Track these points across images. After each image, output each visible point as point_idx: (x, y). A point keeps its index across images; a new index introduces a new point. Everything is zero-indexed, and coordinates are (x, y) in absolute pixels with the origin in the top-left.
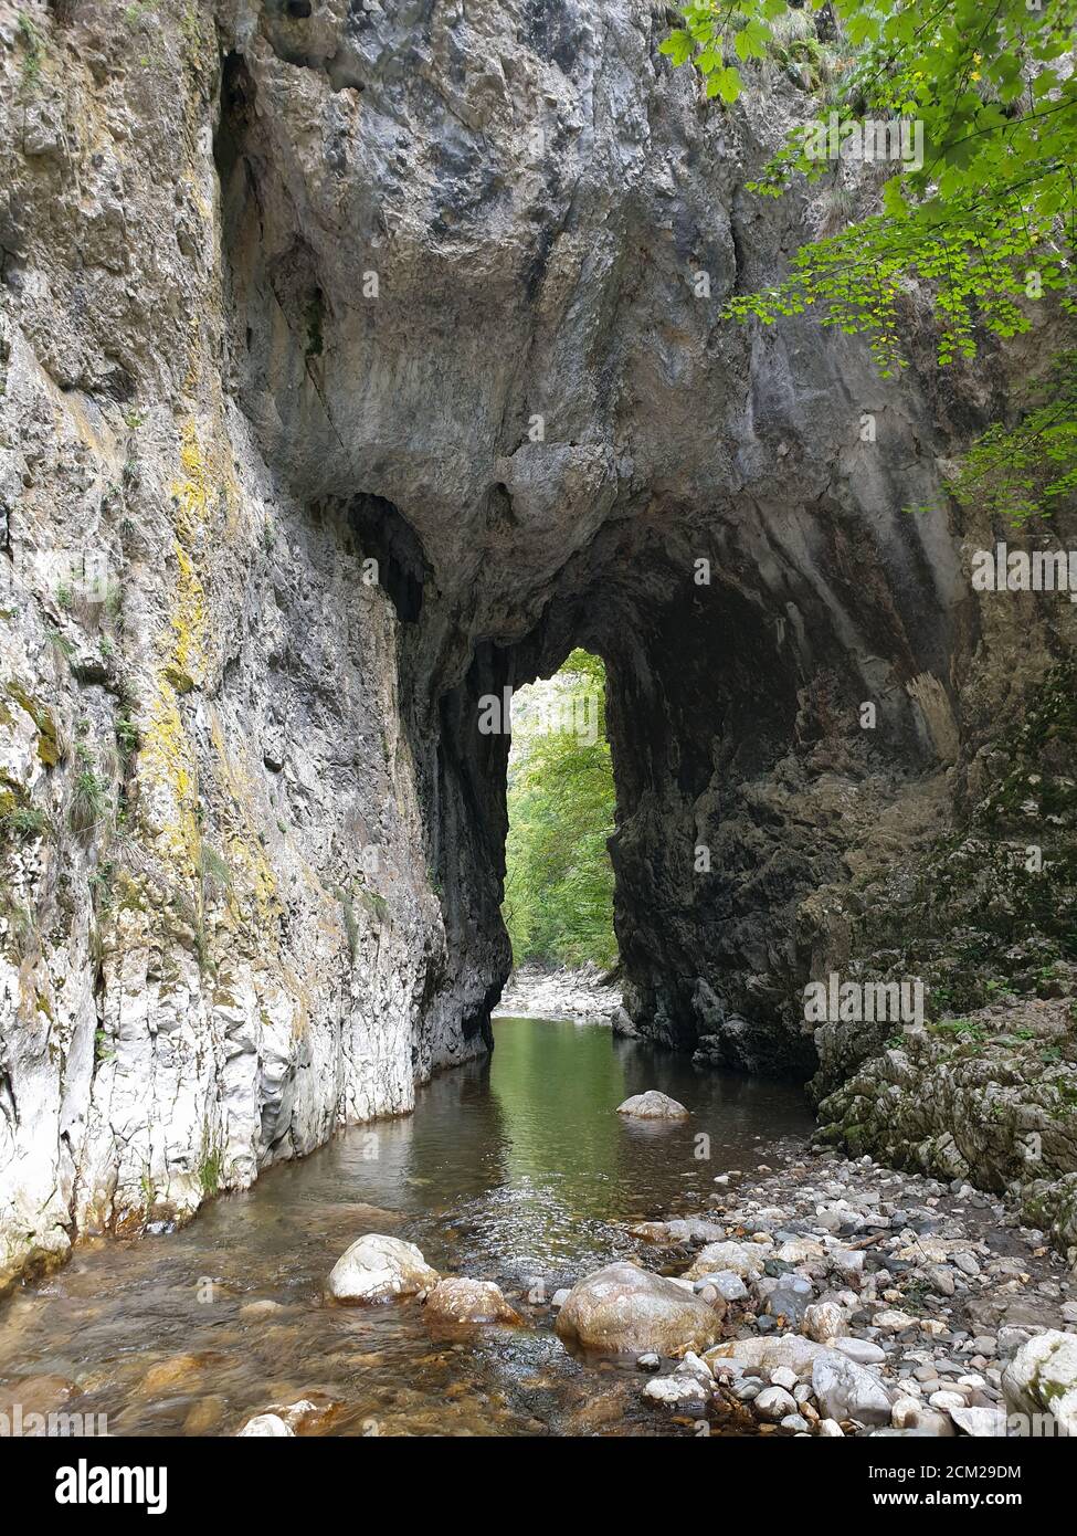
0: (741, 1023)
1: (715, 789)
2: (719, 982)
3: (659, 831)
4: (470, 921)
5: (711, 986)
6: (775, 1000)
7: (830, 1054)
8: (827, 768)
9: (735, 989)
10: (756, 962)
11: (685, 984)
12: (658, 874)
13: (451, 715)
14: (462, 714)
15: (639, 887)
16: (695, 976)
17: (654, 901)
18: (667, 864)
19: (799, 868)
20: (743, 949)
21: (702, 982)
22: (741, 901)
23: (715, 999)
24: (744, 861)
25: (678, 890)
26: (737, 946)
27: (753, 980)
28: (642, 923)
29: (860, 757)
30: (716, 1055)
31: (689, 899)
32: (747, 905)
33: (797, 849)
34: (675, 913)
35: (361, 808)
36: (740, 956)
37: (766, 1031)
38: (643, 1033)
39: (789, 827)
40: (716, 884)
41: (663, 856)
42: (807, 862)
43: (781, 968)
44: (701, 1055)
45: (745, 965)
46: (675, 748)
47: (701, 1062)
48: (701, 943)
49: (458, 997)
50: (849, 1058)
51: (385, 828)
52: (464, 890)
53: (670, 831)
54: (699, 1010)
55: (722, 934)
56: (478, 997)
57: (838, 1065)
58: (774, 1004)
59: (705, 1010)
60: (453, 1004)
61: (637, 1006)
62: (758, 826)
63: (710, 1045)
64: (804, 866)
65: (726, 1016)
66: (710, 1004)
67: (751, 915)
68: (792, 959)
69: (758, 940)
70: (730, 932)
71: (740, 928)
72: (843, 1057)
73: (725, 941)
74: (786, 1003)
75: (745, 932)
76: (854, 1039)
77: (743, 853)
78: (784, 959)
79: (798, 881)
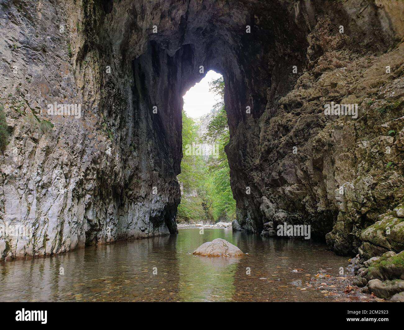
0: (283, 213)
1: (268, 109)
2: (272, 195)
3: (244, 137)
4: (154, 172)
5: (268, 198)
6: (301, 197)
7: (350, 204)
8: (325, 69)
9: (280, 197)
10: (290, 179)
11: (257, 201)
12: (244, 155)
13: (146, 82)
14: (152, 82)
15: (237, 164)
16: (261, 196)
17: (243, 167)
18: (248, 150)
19: (312, 121)
20: (283, 174)
21: (264, 197)
22: (281, 151)
23: (270, 204)
24: (282, 133)
25: (253, 160)
26: (280, 173)
27: (288, 189)
28: (240, 179)
29: (345, 58)
30: (271, 231)
31: (257, 162)
32: (284, 152)
33: (311, 113)
34: (252, 170)
35: (47, 76)
36: (282, 179)
37: (296, 216)
38: (243, 228)
39: (305, 104)
40: (269, 149)
41: (246, 147)
42: (317, 117)
43: (304, 178)
44: (265, 232)
45: (284, 182)
46: (251, 99)
47: (265, 235)
48: (263, 179)
49: (147, 206)
50: (369, 204)
51: (63, 89)
52: (151, 157)
53: (249, 135)
54: (263, 211)
55: (272, 171)
56: (159, 207)
57: (359, 212)
58: (300, 200)
59: (266, 210)
60: (144, 209)
61: (241, 218)
62: (288, 112)
63: (268, 226)
64: (315, 120)
65: (276, 212)
66: (268, 207)
67: (286, 157)
68: (311, 170)
69: (290, 167)
70: (276, 168)
71: (281, 164)
72: (363, 205)
73: (274, 174)
74: (308, 198)
75: (284, 165)
76: (373, 189)
77: (281, 129)
78: (305, 172)
79: (312, 128)
